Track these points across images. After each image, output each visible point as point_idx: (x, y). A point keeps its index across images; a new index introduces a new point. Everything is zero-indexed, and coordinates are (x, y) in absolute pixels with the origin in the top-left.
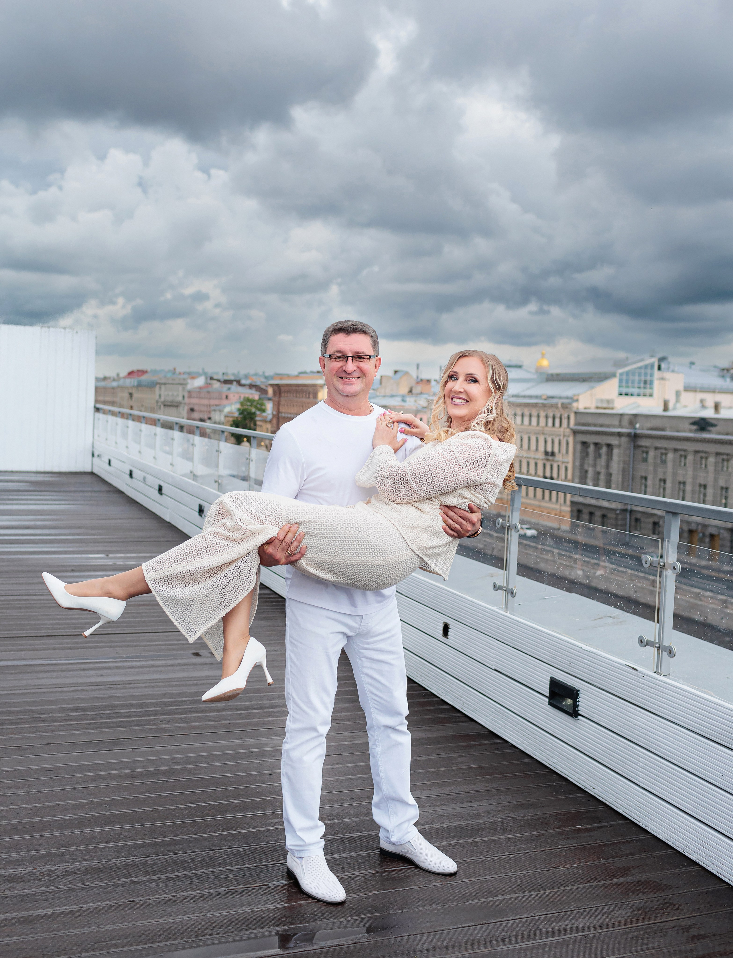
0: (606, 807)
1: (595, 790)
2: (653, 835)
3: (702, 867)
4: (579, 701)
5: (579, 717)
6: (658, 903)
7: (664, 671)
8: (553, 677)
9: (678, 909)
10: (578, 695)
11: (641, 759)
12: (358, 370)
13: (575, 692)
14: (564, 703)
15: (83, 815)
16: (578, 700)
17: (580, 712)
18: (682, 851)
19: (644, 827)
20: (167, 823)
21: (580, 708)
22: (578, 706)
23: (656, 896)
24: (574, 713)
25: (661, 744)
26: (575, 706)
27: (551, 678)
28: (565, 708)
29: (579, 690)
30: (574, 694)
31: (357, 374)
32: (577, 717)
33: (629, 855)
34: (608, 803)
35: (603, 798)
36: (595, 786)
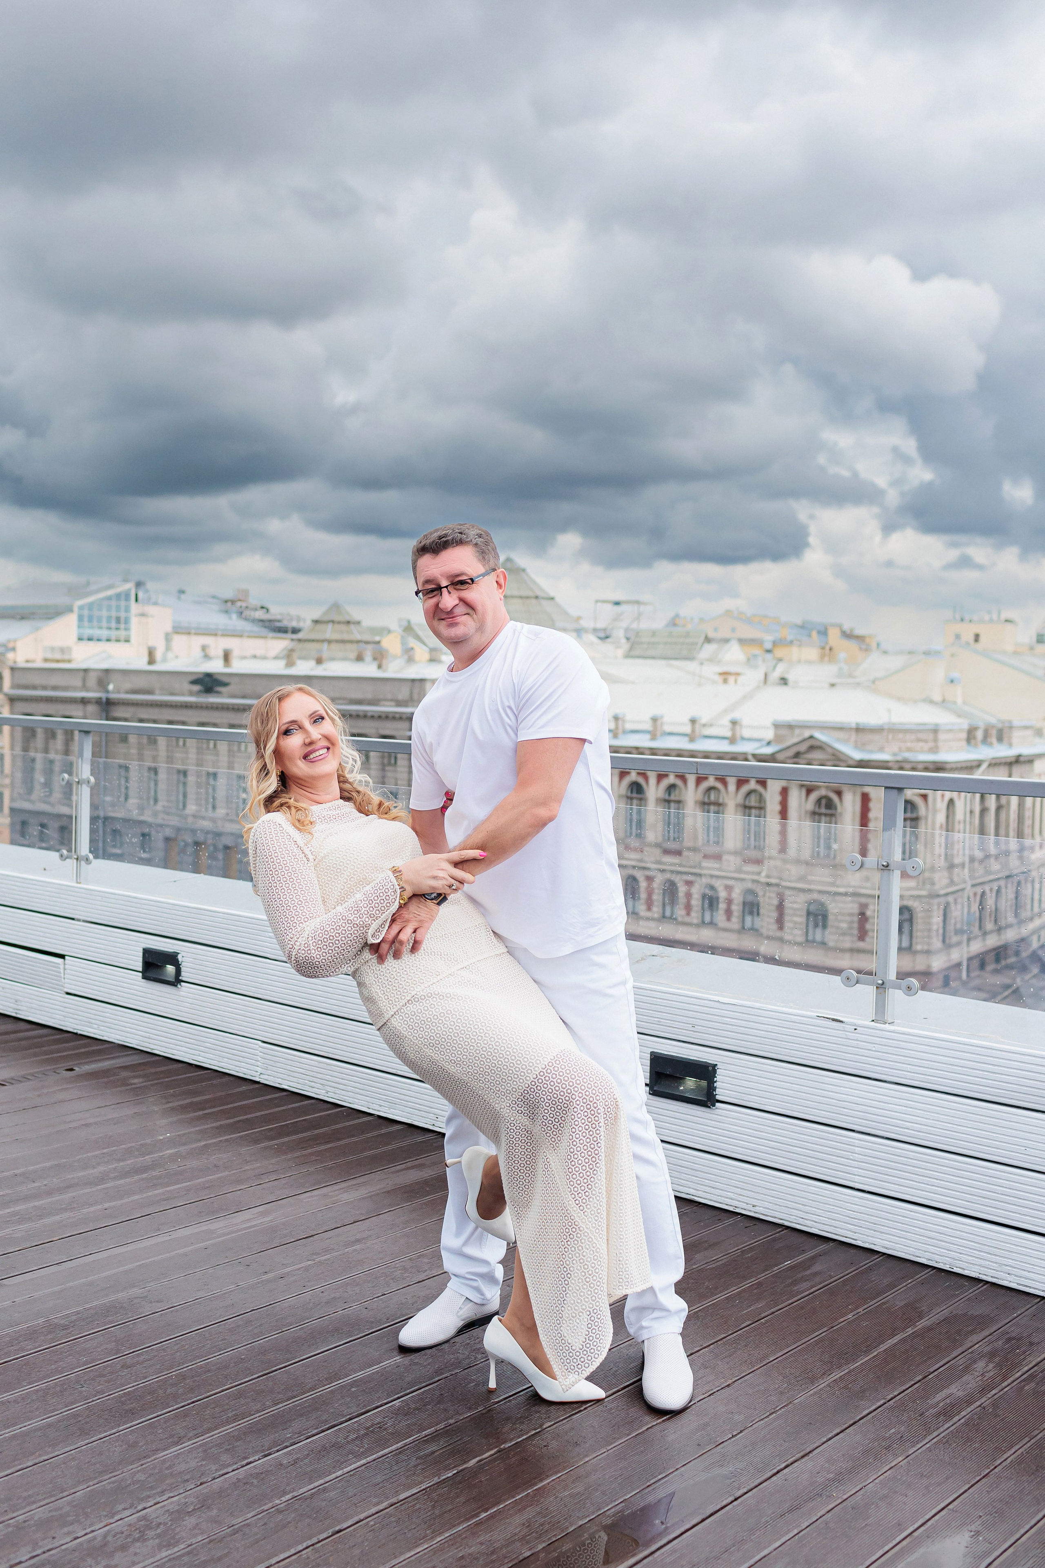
1: (757, 1208)
2: (884, 1254)
3: (987, 1282)
4: (716, 1082)
5: (718, 1104)
6: (1002, 1342)
7: (892, 1016)
8: (655, 1051)
10: (715, 1072)
11: (857, 1149)
12: (461, 603)
13: (710, 1068)
14: (682, 1088)
16: (715, 1079)
17: (718, 1097)
18: (947, 1268)
19: (866, 1245)
21: (718, 1091)
22: (715, 1089)
23: (988, 1333)
24: (709, 1100)
25: (899, 1122)
26: (710, 1089)
27: (652, 1053)
28: (687, 1095)
29: (718, 1067)
30: (704, 1071)
31: (461, 609)
32: (714, 1106)
33: (891, 1286)
34: (785, 1223)
35: (775, 1217)
36: (755, 1202)
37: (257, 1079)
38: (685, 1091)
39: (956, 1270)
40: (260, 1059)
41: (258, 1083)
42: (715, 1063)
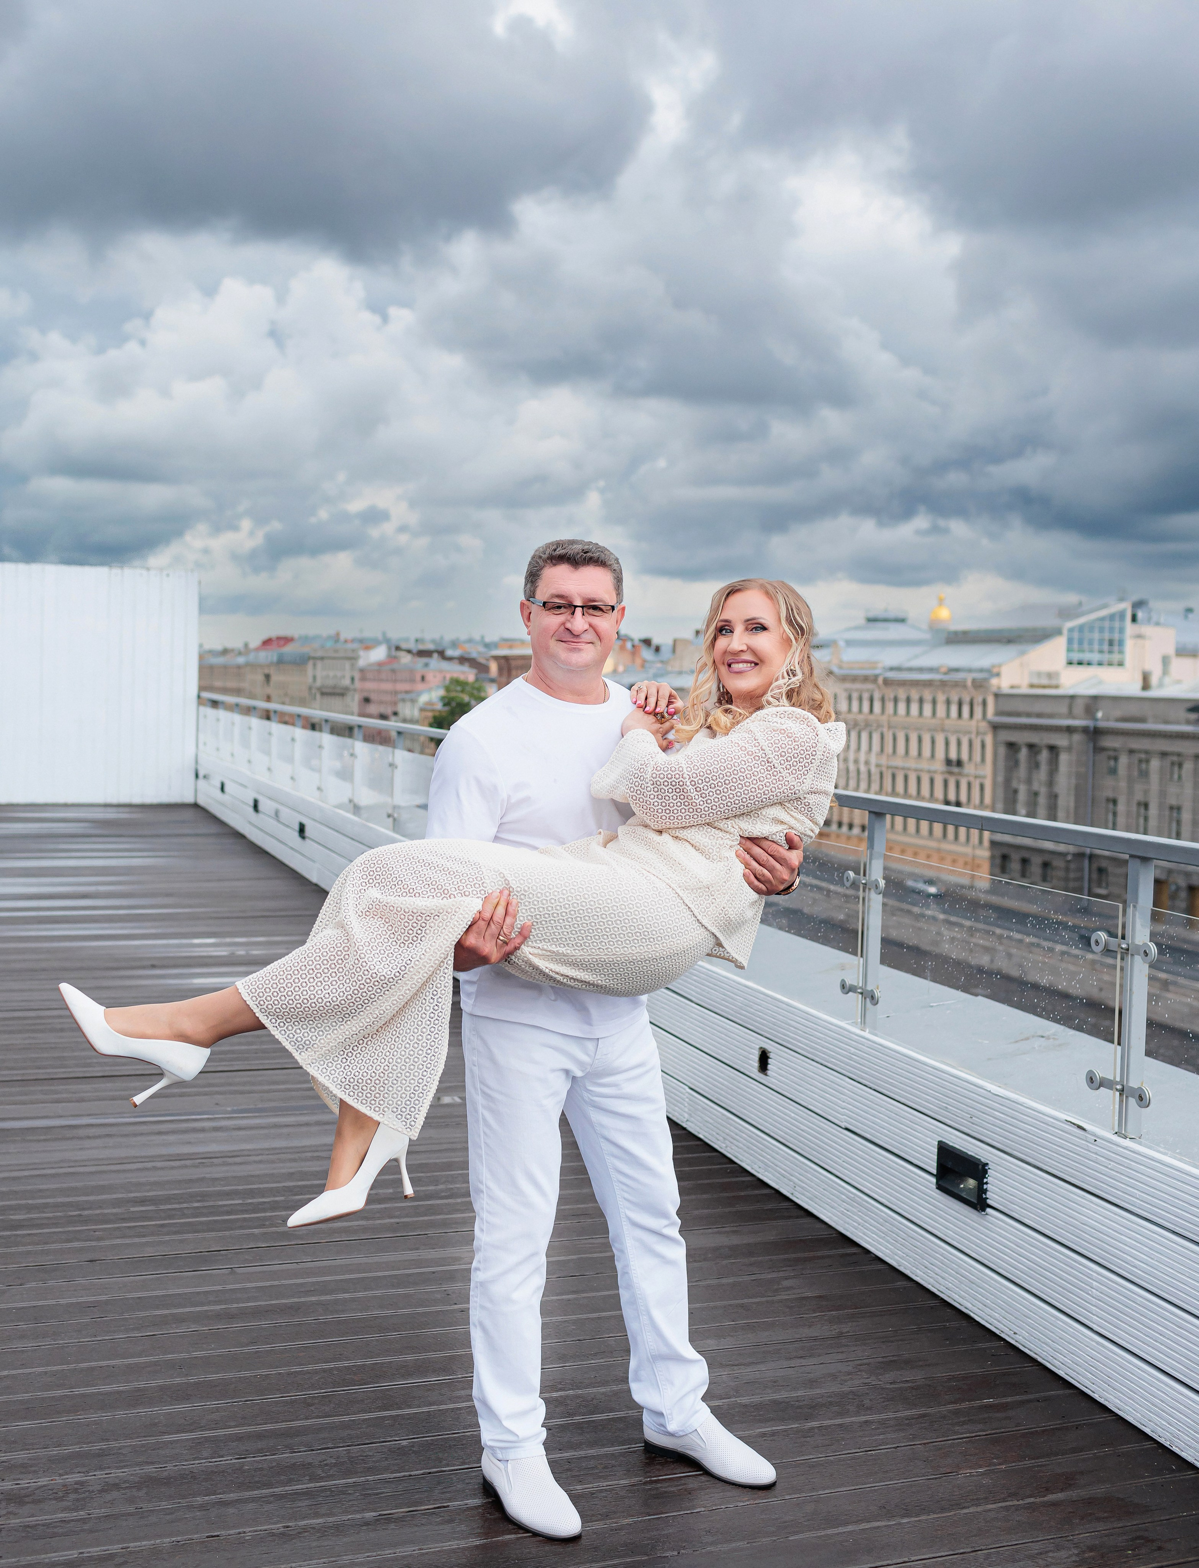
0: (1037, 1366)
1: (1017, 1336)
2: (1117, 1415)
4: (987, 1183)
5: (989, 1210)
6: (1125, 1537)
7: (1131, 1131)
8: (944, 1140)
9: (1160, 1548)
10: (986, 1172)
11: (1095, 1283)
12: (591, 628)
13: (980, 1167)
14: (962, 1186)
15: (141, 1384)
16: (985, 1180)
17: (989, 1201)
18: (1167, 1444)
19: (1102, 1401)
20: (282, 1397)
21: (989, 1194)
22: (985, 1191)
23: (1121, 1525)
24: (979, 1203)
25: (1129, 1258)
26: (981, 1190)
27: (940, 1142)
28: (964, 1195)
29: (987, 1164)
30: (978, 1170)
32: (984, 1210)
33: (1074, 1451)
34: (1040, 1359)
35: (1031, 1351)
36: (1017, 1329)
37: (684, 1125)
38: (962, 1190)
39: (1174, 1449)
40: (686, 1105)
41: (684, 1129)
42: (988, 1162)
